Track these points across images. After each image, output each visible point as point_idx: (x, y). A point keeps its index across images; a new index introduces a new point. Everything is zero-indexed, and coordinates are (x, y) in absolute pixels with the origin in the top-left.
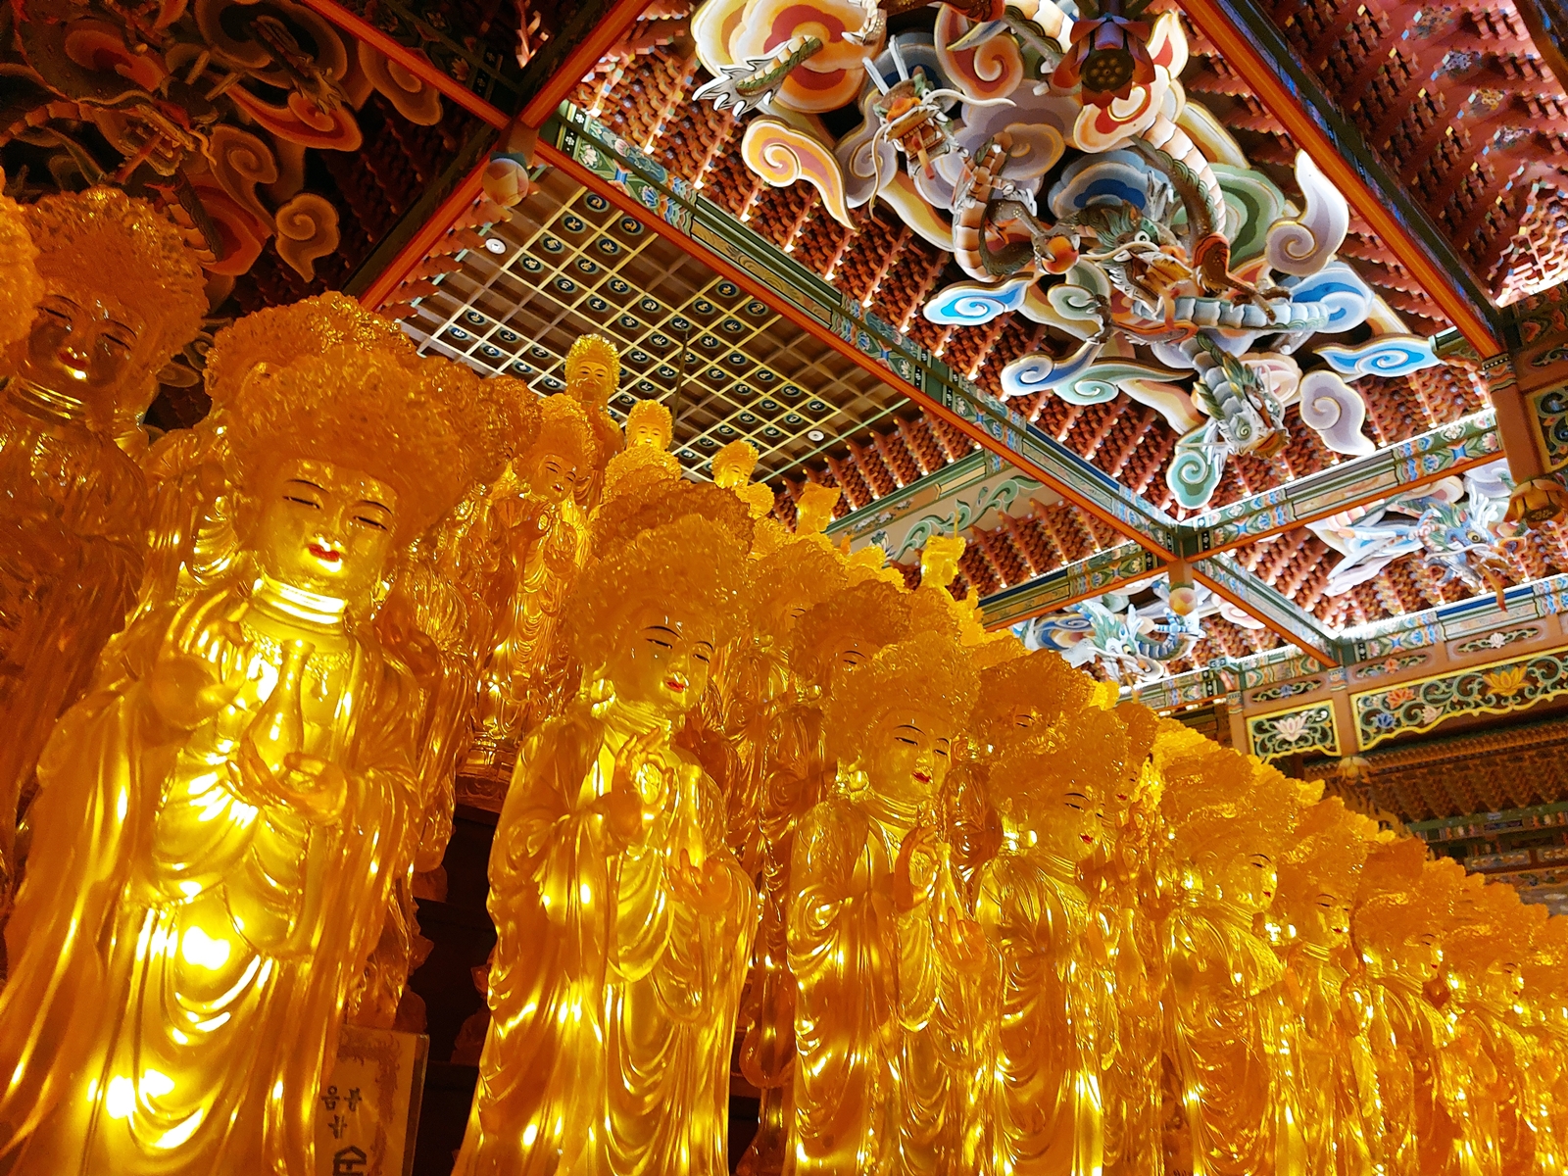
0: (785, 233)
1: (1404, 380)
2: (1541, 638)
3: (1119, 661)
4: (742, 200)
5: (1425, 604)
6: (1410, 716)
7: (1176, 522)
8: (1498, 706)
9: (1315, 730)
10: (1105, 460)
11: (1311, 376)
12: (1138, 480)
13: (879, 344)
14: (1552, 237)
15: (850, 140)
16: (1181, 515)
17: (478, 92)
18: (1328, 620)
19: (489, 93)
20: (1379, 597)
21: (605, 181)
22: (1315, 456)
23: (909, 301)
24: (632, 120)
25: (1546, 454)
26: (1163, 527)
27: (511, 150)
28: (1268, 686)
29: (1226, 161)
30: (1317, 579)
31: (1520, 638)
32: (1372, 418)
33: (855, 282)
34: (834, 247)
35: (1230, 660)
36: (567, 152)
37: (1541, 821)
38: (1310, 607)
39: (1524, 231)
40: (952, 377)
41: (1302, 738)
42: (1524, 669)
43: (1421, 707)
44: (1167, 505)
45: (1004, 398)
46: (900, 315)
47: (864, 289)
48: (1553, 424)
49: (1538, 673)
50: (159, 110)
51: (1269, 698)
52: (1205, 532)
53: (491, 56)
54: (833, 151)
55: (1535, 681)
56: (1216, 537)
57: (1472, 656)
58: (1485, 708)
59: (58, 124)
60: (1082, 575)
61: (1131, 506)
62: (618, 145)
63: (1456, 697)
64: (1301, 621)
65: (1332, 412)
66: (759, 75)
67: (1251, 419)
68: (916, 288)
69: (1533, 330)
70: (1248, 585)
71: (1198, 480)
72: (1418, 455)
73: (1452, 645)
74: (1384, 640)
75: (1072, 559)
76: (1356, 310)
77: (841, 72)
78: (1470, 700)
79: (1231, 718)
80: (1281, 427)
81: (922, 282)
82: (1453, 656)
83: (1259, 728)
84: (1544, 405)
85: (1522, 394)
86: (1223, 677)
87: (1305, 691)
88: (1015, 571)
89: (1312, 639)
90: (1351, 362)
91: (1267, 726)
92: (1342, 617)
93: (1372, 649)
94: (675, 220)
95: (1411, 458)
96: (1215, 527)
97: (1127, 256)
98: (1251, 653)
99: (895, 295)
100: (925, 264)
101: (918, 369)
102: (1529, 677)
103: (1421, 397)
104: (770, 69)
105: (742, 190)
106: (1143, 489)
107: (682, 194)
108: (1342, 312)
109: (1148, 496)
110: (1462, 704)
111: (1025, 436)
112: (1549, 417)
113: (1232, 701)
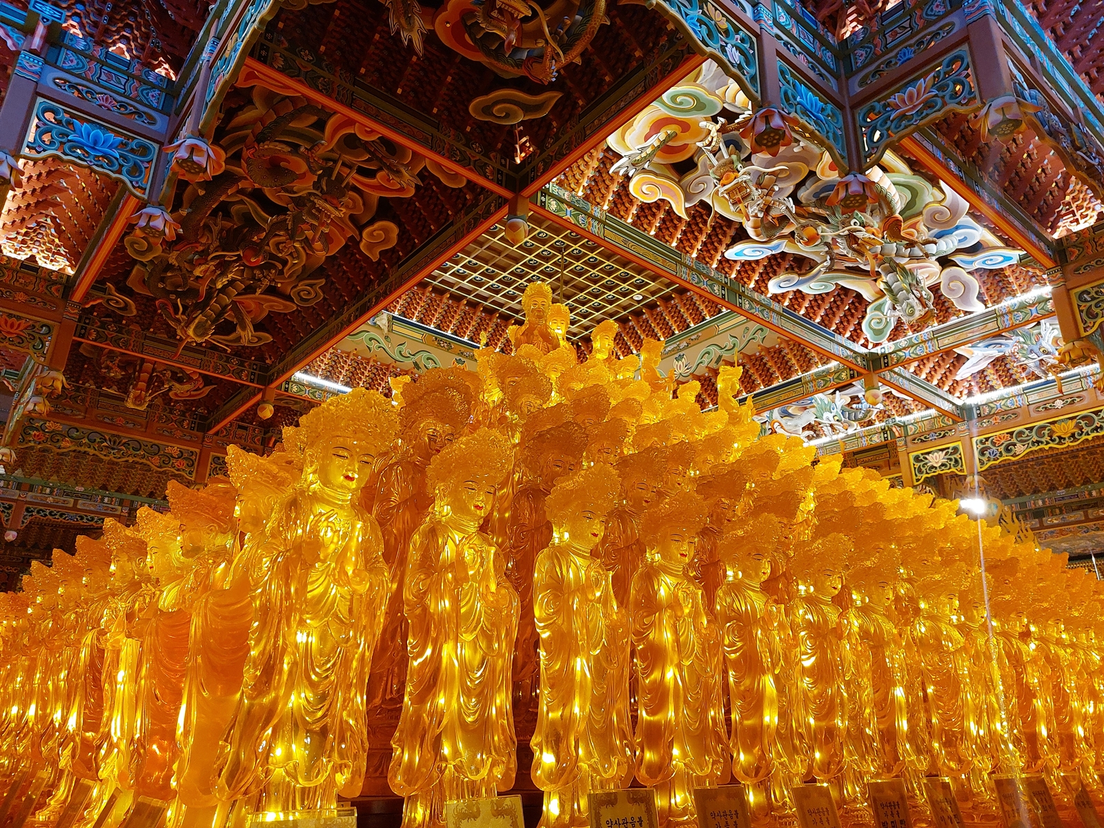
0: (650, 224)
1: (1002, 269)
2: (1085, 402)
3: (831, 426)
4: (627, 210)
5: (1016, 382)
6: (1008, 450)
7: (866, 351)
8: (1059, 443)
9: (951, 460)
10: (826, 322)
11: (947, 270)
12: (845, 329)
13: (702, 278)
14: (1084, 200)
15: (689, 178)
16: (870, 346)
17: (499, 183)
18: (958, 394)
19: (504, 184)
20: (988, 379)
21: (561, 218)
22: (950, 310)
23: (716, 250)
24: (570, 178)
25: (1081, 326)
26: (861, 355)
27: (519, 214)
28: (922, 434)
29: (899, 172)
30: (950, 371)
31: (1073, 402)
32: (983, 290)
33: (686, 244)
34: (676, 227)
35: (898, 419)
36: (543, 205)
37: (1090, 494)
38: (946, 388)
39: (1068, 198)
40: (742, 289)
41: (943, 465)
42: (1075, 421)
43: (1014, 445)
44: (862, 341)
45: (769, 295)
46: (711, 258)
47: (692, 247)
48: (1085, 309)
49: (1083, 423)
50: (326, 201)
51: (922, 441)
52: (885, 356)
53: (503, 161)
54: (678, 183)
55: (1081, 429)
56: (892, 359)
57: (1044, 414)
58: (1052, 445)
59: (241, 192)
60: (811, 381)
61: (842, 346)
62: (566, 195)
63: (1035, 438)
64: (941, 397)
65: (959, 288)
66: (643, 155)
67: (914, 304)
68: (720, 242)
69: (1074, 253)
70: (910, 381)
71: (881, 327)
72: (1010, 312)
73: (1032, 407)
74: (992, 405)
75: (803, 372)
76: (973, 236)
77: (686, 146)
78: (1043, 440)
79: (900, 454)
80: (932, 307)
81: (723, 239)
82: (1034, 415)
83: (917, 459)
84: (1080, 297)
85: (1068, 290)
86: (894, 429)
87: (944, 436)
88: (769, 378)
89: (946, 407)
90: (972, 262)
91: (921, 458)
92: (966, 391)
93: (984, 410)
94: (596, 231)
95: (1006, 314)
96: (891, 353)
97: (847, 233)
98: (910, 413)
99: (710, 247)
100: (725, 228)
101: (723, 288)
102: (1077, 426)
103: (1011, 279)
104: (649, 151)
105: (627, 205)
106: (848, 334)
107: (598, 215)
108: (965, 238)
109: (852, 338)
110: (1038, 442)
111: (782, 315)
112: (1083, 304)
113: (900, 443)
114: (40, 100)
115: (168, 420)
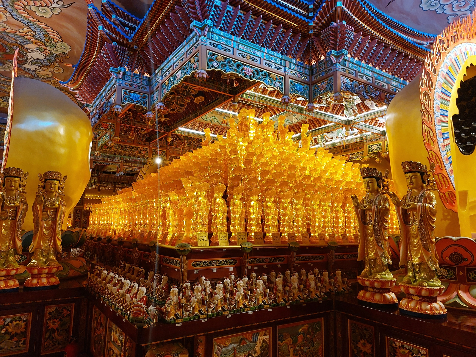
3: (341, 138)
9: (378, 148)
10: (332, 112)
12: (339, 113)
13: (289, 107)
27: (235, 101)
35: (364, 134)
36: (242, 97)
38: (377, 126)
51: (371, 141)
56: (353, 122)
60: (331, 127)
61: (337, 119)
64: (374, 129)
65: (370, 103)
70: (362, 126)
79: (364, 145)
86: (363, 137)
87: (377, 140)
89: (377, 132)
91: (370, 146)
94: (257, 100)
95: (383, 111)
107: (258, 96)
113: (365, 141)
114: (123, 90)
115: (139, 139)
